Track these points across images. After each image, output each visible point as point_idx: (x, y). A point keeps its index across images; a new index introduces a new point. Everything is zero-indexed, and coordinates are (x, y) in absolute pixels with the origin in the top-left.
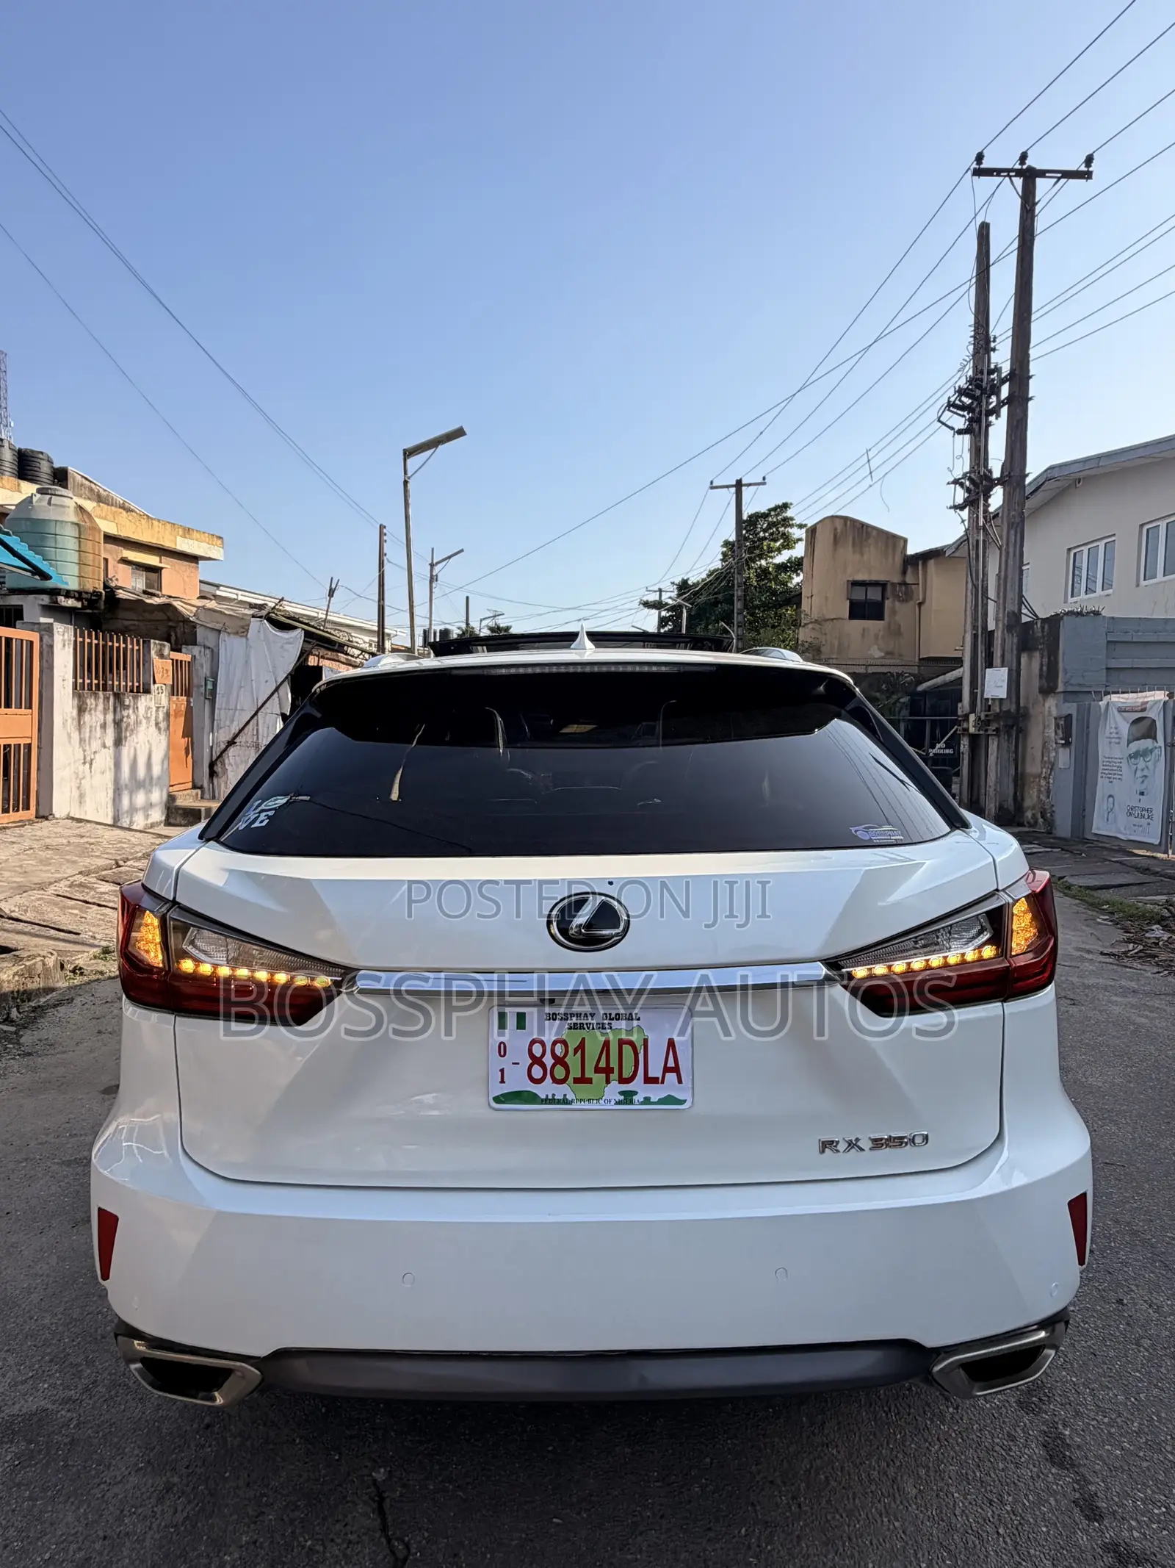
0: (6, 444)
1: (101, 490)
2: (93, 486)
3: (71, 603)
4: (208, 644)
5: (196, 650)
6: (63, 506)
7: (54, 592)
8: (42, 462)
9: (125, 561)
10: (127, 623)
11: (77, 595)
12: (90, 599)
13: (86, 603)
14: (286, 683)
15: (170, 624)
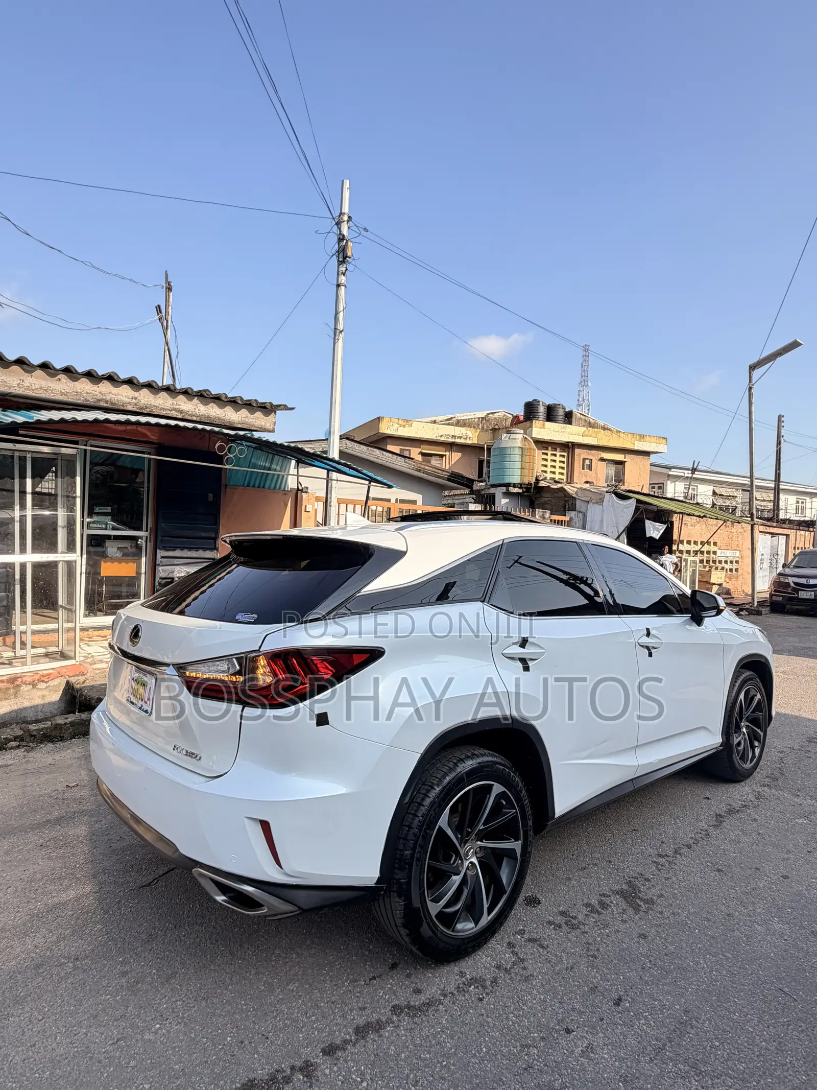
0: (541, 403)
1: (591, 420)
2: (587, 418)
3: (516, 490)
4: (582, 510)
5: (573, 514)
6: (516, 439)
7: (508, 485)
8: (559, 409)
9: (602, 460)
10: (546, 499)
11: (519, 486)
12: (527, 488)
13: (525, 490)
14: (624, 533)
15: (566, 499)
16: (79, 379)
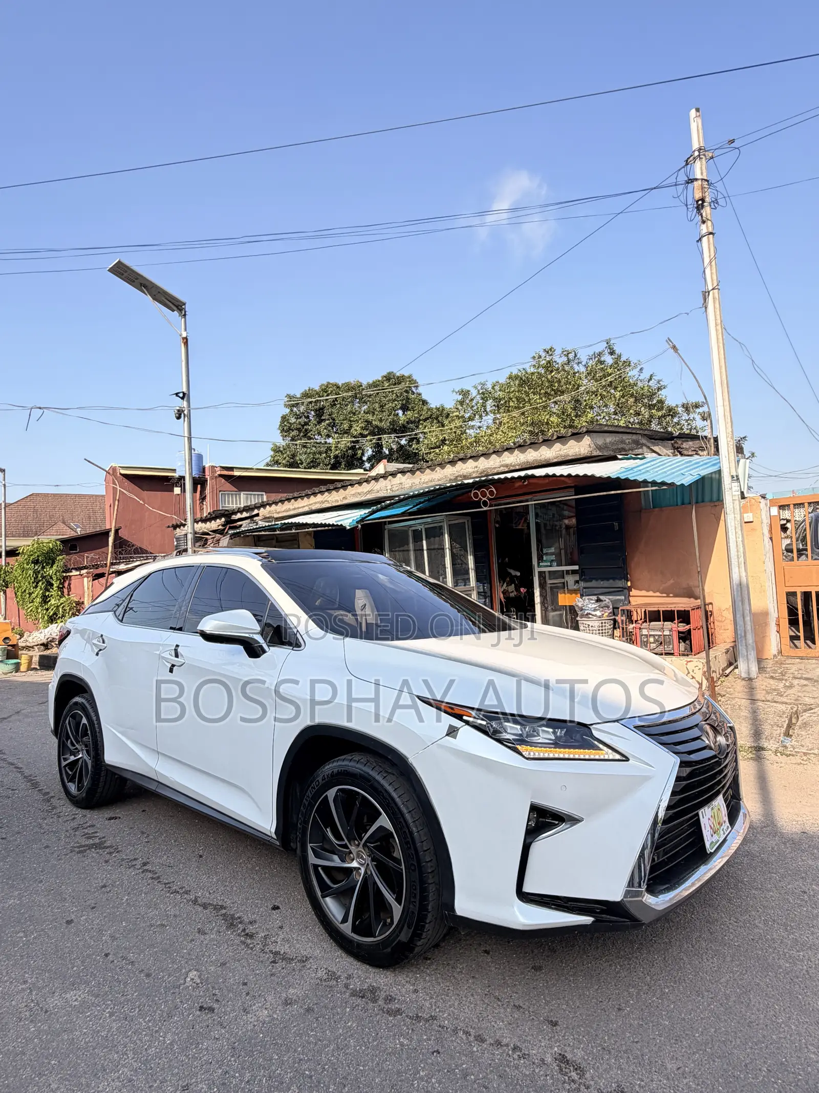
16: (445, 466)
